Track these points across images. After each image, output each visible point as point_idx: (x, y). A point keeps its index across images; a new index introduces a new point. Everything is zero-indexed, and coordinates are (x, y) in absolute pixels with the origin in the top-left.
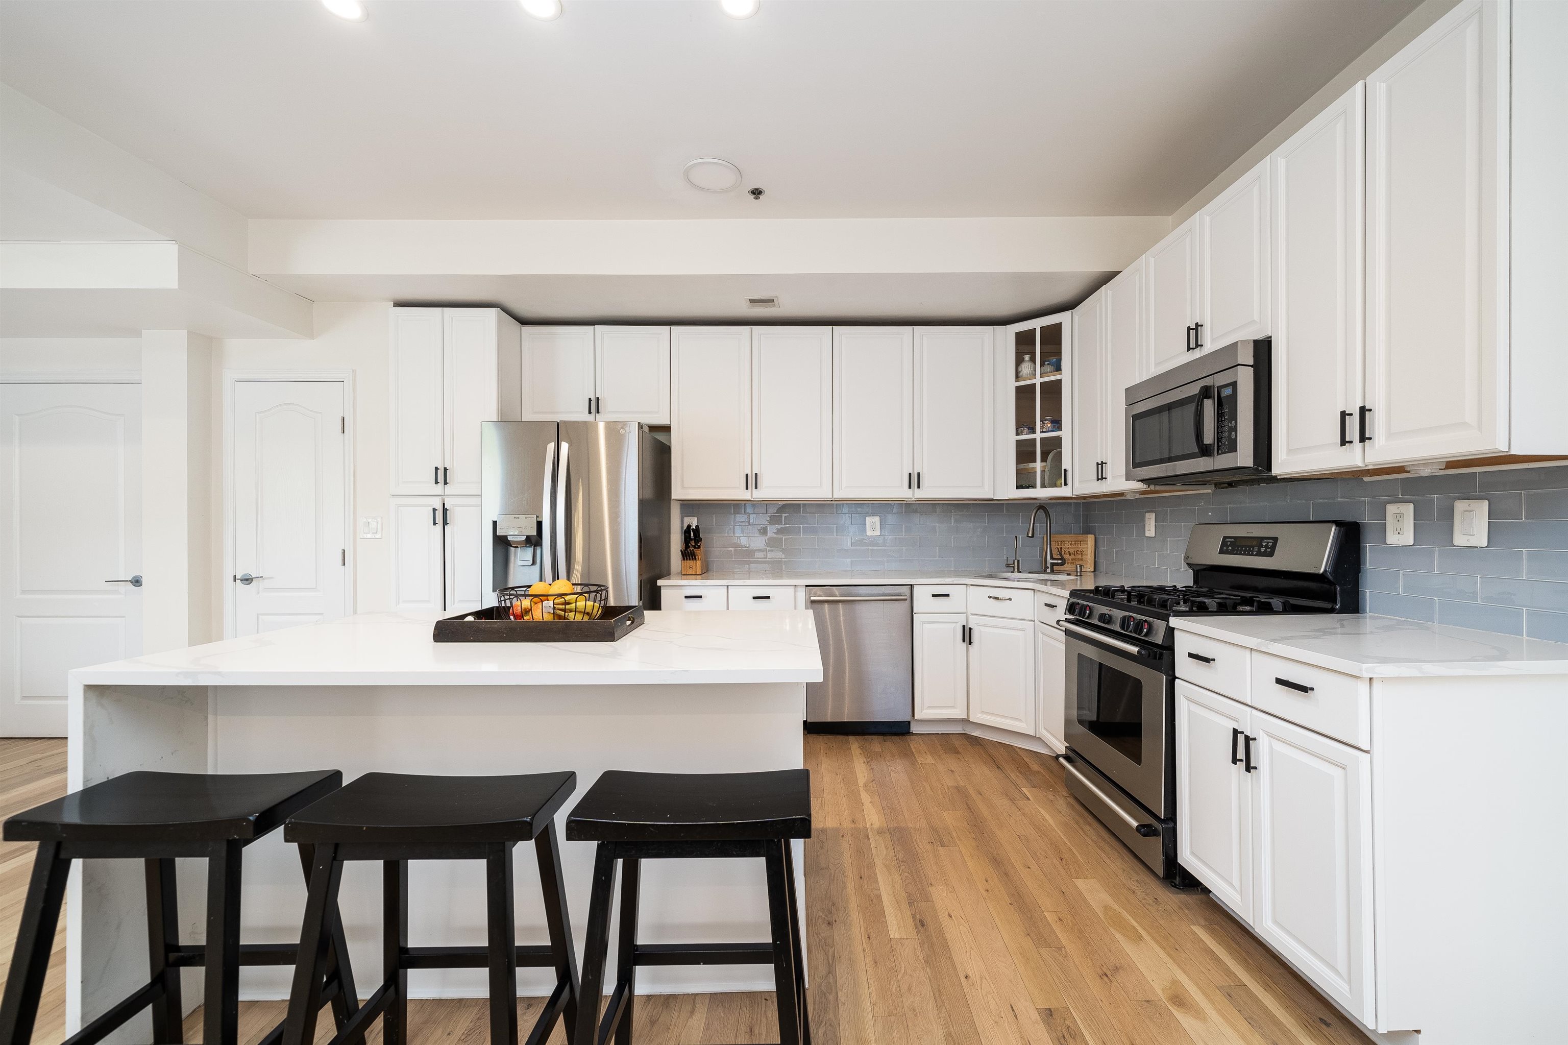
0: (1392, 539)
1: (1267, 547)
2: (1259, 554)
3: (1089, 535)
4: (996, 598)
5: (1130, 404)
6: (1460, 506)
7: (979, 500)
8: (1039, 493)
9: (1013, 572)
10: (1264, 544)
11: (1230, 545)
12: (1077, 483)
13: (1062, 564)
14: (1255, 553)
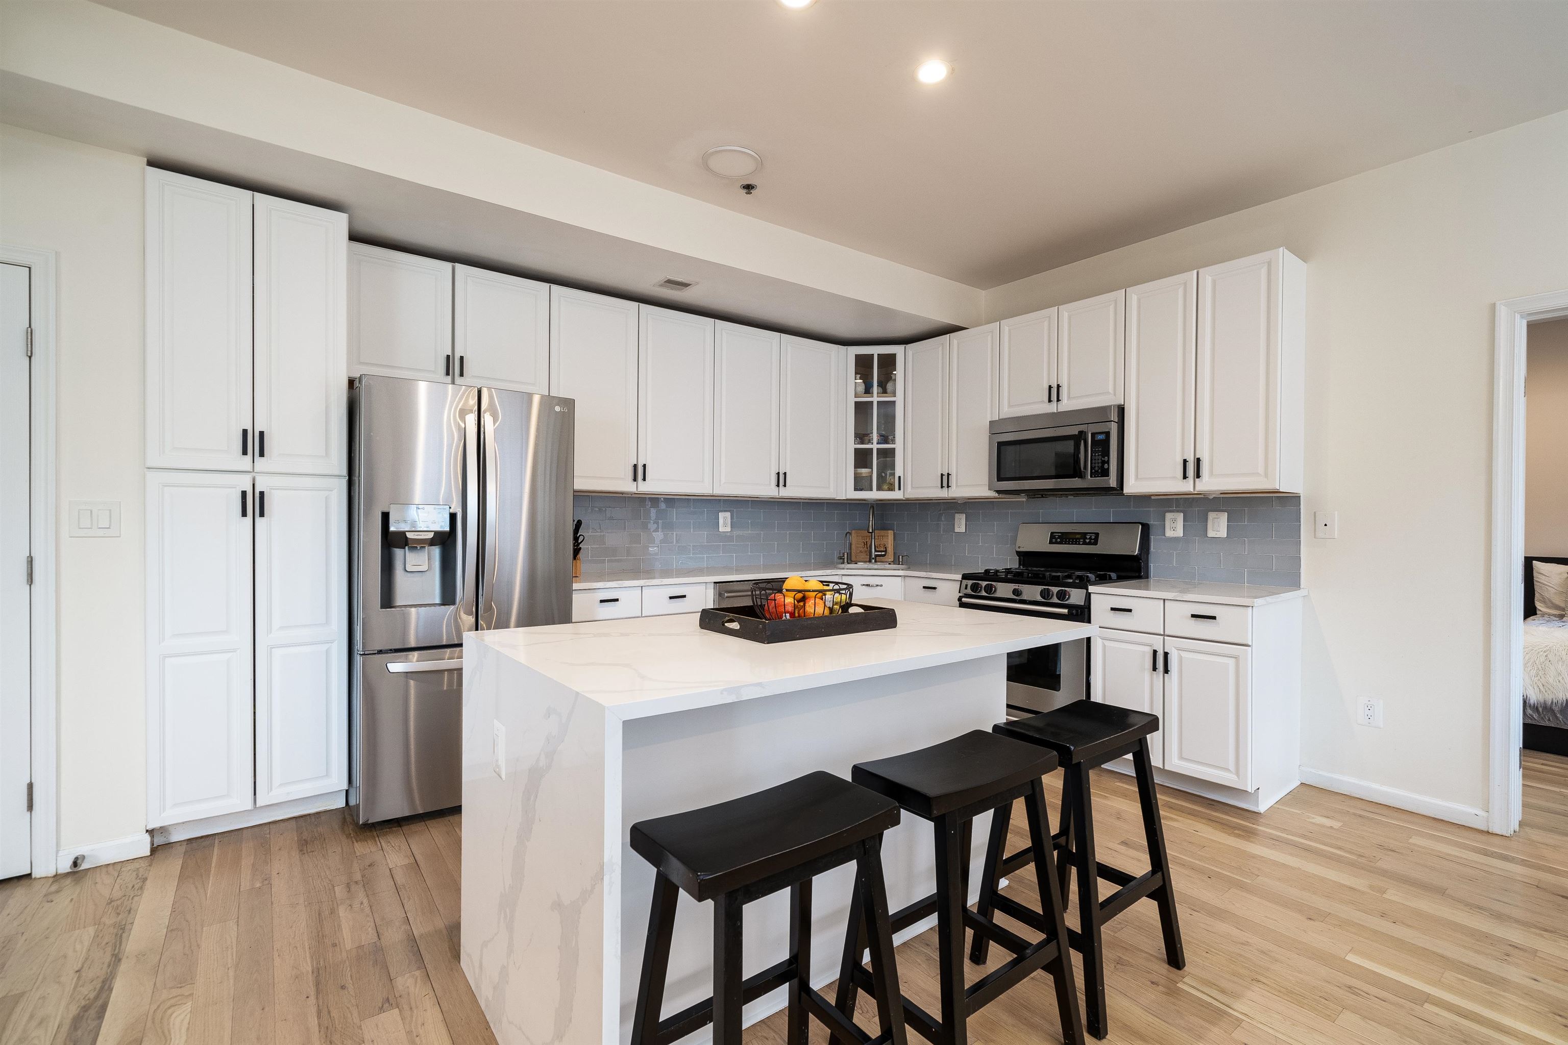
0: (1169, 533)
1: (1090, 538)
2: (1085, 543)
3: (889, 531)
4: (868, 585)
5: (992, 434)
6: (1211, 515)
7: (808, 499)
8: (874, 495)
9: (843, 563)
10: (1088, 537)
11: (1058, 538)
12: (910, 489)
13: (884, 556)
14: (1081, 543)
